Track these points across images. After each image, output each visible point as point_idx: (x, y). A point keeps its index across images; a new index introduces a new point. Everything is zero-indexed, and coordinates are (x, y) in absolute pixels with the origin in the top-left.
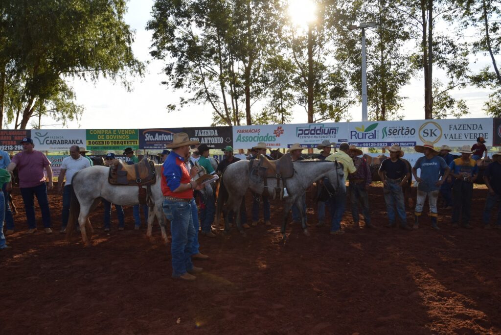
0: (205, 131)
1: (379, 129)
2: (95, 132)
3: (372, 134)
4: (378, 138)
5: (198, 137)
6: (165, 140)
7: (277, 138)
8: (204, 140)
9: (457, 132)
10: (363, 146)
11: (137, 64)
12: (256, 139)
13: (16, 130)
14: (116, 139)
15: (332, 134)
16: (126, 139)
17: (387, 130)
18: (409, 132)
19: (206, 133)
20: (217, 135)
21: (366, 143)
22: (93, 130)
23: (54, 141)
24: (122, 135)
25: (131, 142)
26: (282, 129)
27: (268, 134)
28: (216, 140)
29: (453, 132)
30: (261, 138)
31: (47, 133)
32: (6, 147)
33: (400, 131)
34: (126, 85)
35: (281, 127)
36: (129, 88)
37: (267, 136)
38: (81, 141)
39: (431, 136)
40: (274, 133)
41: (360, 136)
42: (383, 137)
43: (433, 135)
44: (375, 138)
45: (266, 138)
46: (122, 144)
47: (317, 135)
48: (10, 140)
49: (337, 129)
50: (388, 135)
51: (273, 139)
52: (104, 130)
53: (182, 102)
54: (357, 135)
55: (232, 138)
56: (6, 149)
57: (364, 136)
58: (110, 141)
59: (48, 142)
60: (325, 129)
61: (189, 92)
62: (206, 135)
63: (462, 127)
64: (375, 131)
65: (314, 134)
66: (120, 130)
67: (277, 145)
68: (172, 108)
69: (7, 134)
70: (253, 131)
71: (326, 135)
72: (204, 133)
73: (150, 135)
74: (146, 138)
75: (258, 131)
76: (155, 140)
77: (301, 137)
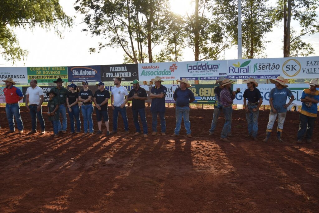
0: (117, 67)
1: (251, 65)
2: (34, 69)
3: (245, 69)
4: (250, 72)
5: (112, 72)
6: (87, 74)
7: (172, 73)
9: (313, 67)
10: (238, 78)
11: (66, 18)
12: (156, 73)
14: (51, 74)
15: (215, 69)
16: (58, 74)
17: (258, 66)
18: (274, 67)
19: (118, 69)
20: (126, 70)
21: (241, 76)
22: (33, 67)
24: (55, 71)
25: (62, 76)
26: (176, 66)
27: (165, 70)
28: (125, 75)
29: (310, 67)
30: (160, 73)
33: (268, 67)
34: (58, 34)
35: (175, 64)
36: (60, 36)
38: (23, 76)
39: (292, 70)
40: (170, 69)
41: (237, 71)
42: (254, 72)
43: (293, 69)
44: (248, 72)
45: (163, 73)
46: (55, 78)
47: (203, 70)
49: (218, 65)
50: (258, 70)
52: (41, 67)
53: (100, 46)
54: (234, 70)
55: (138, 73)
57: (239, 71)
58: (46, 76)
60: (209, 66)
61: (105, 38)
62: (118, 71)
63: (317, 63)
64: (248, 66)
65: (200, 69)
66: (53, 67)
67: (172, 78)
68: (93, 50)
70: (154, 67)
71: (210, 70)
72: (117, 69)
73: (76, 71)
74: (73, 73)
75: (158, 67)
76: (80, 75)
77: (191, 72)
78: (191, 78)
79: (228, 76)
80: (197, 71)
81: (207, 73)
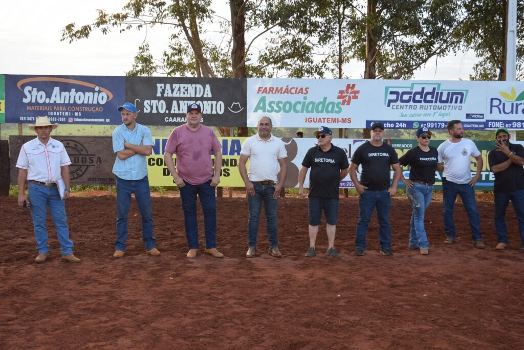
0: (182, 86)
5: (162, 98)
6: (79, 102)
7: (344, 108)
8: (179, 105)
10: (512, 127)
12: (299, 107)
15: (456, 102)
19: (182, 90)
20: (210, 96)
21: (517, 121)
26: (356, 89)
27: (325, 99)
28: (207, 108)
30: (311, 106)
35: (354, 85)
37: (323, 103)
40: (339, 97)
41: (508, 109)
45: (321, 106)
47: (427, 104)
49: (464, 92)
51: (336, 109)
54: (501, 107)
55: (244, 104)
57: (514, 109)
60: (442, 93)
62: (182, 95)
65: (420, 101)
67: (344, 121)
70: (293, 91)
71: (443, 104)
72: (179, 90)
73: (38, 91)
74: (26, 97)
75: (304, 91)
76: (52, 101)
77: (395, 107)
78: (394, 122)
79: (488, 121)
80: (411, 107)
81: (436, 110)
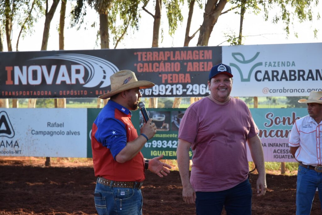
13: (186, 49)
23: (273, 72)
31: (258, 54)
32: (169, 87)
48: (178, 73)
56: (168, 93)
59: (260, 76)
69: (172, 59)
